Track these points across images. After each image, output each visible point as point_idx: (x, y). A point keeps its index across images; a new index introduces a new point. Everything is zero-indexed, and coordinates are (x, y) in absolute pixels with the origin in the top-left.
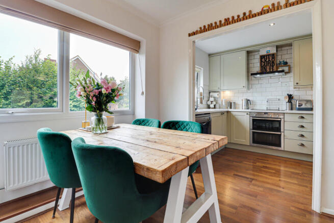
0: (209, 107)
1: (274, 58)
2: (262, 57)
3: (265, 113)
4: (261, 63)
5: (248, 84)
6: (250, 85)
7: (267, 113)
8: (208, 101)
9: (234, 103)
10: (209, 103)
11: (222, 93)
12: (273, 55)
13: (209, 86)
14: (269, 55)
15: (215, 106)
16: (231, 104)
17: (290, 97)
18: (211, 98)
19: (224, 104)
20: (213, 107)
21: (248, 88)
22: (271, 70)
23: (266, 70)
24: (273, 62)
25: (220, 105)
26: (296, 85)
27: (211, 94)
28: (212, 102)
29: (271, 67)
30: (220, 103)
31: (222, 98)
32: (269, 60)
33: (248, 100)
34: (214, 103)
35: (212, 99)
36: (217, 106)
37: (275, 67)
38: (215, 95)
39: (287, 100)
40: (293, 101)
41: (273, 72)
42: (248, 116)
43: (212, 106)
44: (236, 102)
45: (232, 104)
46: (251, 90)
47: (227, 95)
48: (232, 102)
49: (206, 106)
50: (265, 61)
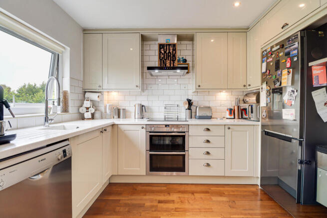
0: (82, 118)
1: (175, 50)
2: (161, 46)
3: (166, 126)
4: (160, 55)
5: (143, 84)
6: (145, 86)
7: (168, 125)
8: (82, 106)
9: (124, 109)
10: (82, 110)
11: (105, 94)
12: (174, 45)
13: (84, 82)
14: (169, 45)
15: (93, 115)
16: (119, 110)
17: (190, 103)
18: (85, 102)
19: (108, 111)
20: (90, 117)
21: (143, 90)
22: (172, 66)
23: (166, 65)
24: (174, 56)
25: (102, 113)
26: (197, 87)
27: (87, 95)
28: (87, 108)
29: (172, 62)
30: (103, 110)
31: (105, 102)
32: (169, 52)
33: (142, 106)
34: (92, 110)
35: (87, 104)
36: (97, 115)
37: (176, 62)
38: (94, 97)
39: (187, 106)
40: (193, 108)
41: (174, 68)
42: (144, 130)
43: (88, 115)
44: (127, 108)
45: (121, 111)
46: (146, 93)
47: (112, 97)
48: (121, 108)
49: (77, 116)
50: (165, 52)
